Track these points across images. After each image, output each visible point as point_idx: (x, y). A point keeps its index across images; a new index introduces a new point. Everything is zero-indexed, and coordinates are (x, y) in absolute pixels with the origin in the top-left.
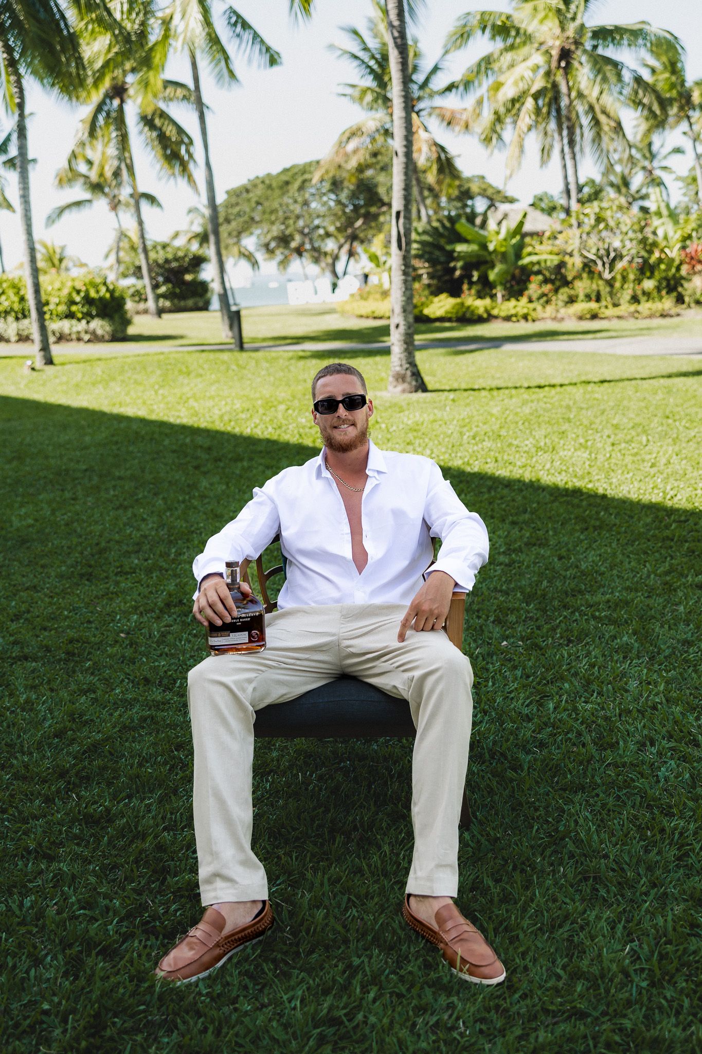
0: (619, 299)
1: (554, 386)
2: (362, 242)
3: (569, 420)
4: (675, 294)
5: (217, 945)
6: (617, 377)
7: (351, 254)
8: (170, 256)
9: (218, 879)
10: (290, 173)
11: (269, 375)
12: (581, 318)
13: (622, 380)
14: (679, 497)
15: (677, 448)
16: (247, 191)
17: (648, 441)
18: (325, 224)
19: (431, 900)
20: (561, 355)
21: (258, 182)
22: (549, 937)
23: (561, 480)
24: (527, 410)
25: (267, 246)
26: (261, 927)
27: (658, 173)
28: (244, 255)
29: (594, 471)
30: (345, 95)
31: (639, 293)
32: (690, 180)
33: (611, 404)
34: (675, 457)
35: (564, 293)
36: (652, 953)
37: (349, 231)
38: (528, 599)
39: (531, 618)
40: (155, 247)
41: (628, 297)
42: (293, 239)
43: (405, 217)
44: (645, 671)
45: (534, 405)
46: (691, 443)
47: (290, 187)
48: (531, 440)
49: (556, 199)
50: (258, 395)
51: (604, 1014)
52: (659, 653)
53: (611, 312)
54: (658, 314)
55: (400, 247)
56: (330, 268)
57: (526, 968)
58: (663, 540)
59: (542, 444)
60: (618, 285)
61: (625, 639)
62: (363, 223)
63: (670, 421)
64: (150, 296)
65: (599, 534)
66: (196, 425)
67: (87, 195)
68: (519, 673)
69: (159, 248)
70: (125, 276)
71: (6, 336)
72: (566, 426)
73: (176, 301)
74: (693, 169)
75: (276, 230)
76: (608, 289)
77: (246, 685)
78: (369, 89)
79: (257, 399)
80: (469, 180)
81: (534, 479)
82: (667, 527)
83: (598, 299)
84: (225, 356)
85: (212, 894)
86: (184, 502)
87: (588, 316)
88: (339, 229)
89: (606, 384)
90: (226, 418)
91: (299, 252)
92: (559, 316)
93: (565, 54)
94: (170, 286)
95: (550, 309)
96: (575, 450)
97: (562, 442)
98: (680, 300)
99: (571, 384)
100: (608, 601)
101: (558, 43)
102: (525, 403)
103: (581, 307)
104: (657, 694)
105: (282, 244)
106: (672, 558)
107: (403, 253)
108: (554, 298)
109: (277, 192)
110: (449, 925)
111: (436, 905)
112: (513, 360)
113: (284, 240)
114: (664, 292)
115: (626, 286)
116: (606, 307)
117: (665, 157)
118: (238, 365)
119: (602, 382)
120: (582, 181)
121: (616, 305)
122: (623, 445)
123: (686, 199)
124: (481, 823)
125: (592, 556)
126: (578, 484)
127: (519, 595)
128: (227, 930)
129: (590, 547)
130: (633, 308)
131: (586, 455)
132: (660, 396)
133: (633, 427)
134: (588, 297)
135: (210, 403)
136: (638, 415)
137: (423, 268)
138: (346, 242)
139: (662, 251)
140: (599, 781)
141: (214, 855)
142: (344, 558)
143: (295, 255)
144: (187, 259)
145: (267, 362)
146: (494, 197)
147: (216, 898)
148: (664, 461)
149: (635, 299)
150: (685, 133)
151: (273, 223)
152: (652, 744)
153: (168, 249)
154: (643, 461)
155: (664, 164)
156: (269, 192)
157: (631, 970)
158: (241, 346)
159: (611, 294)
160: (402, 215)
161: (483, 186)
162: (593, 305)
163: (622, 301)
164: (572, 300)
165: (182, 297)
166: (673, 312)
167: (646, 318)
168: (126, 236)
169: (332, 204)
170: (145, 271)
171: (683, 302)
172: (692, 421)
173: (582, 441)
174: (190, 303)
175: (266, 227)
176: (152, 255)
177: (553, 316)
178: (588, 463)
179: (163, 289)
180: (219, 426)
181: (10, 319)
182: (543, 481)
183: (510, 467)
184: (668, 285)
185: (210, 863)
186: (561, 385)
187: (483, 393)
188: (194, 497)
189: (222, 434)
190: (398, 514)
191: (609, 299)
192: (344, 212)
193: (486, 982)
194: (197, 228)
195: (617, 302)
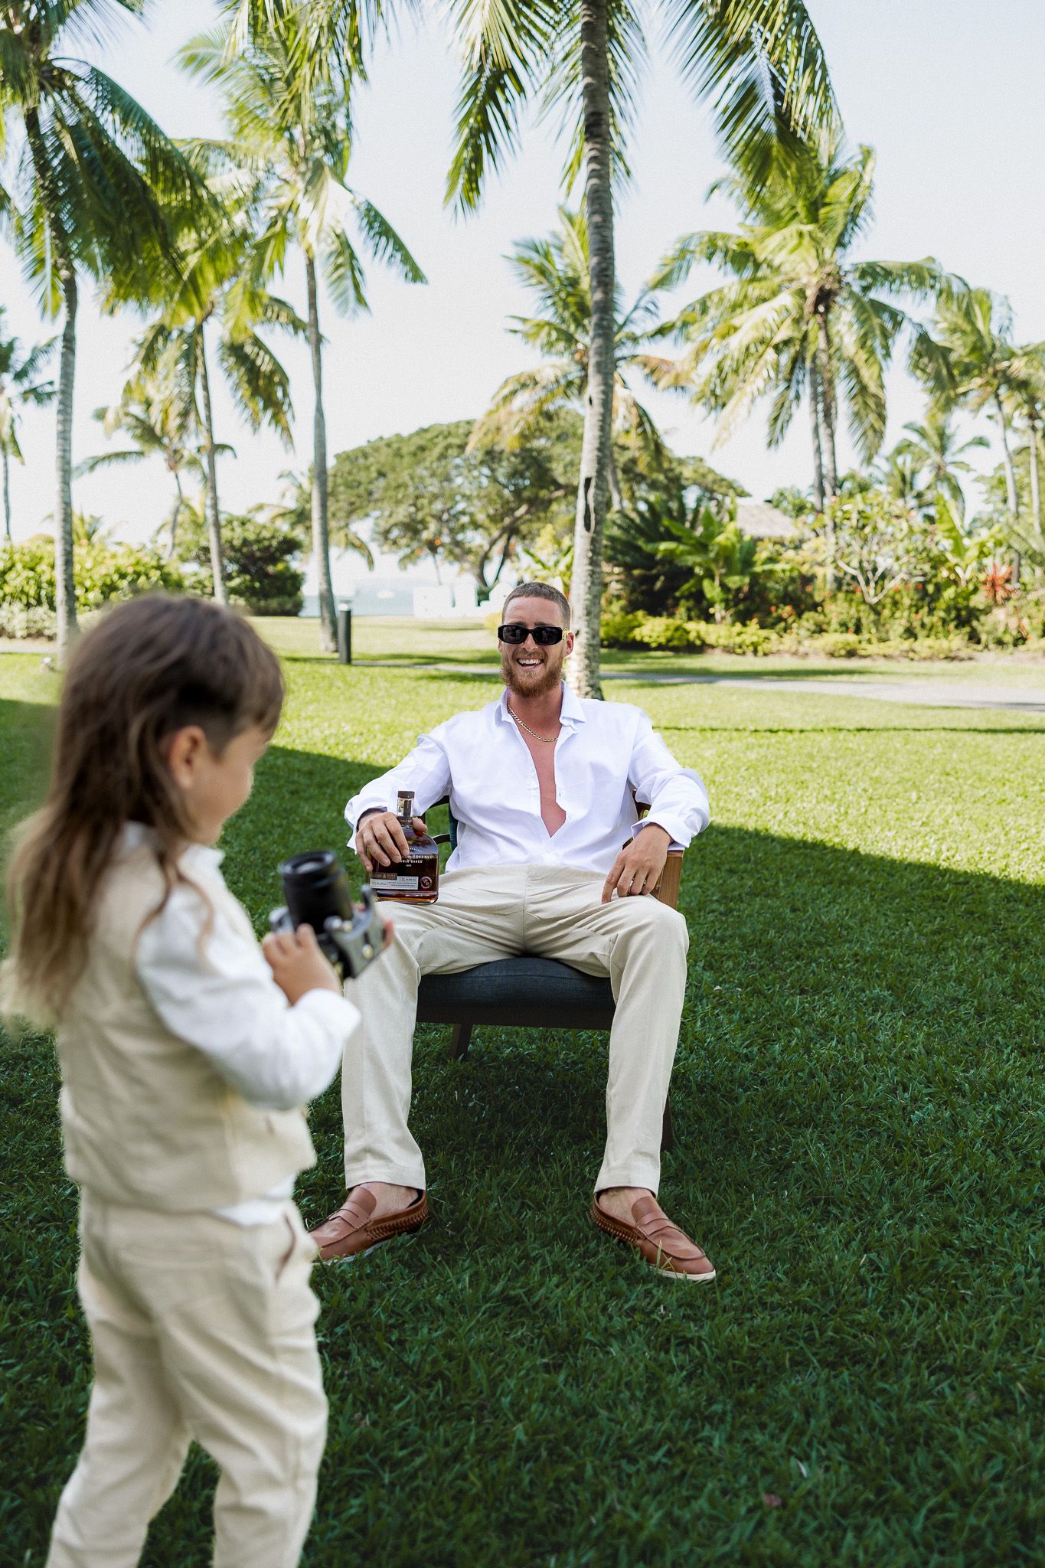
0: (887, 632)
1: (791, 731)
2: (524, 538)
3: (811, 770)
4: (967, 629)
5: (365, 1228)
6: (881, 726)
7: (507, 554)
8: (251, 537)
9: (368, 1155)
10: (429, 436)
11: (389, 696)
12: (832, 655)
13: (887, 730)
14: (958, 858)
15: (958, 807)
16: (366, 456)
17: (919, 798)
18: (471, 509)
19: (627, 1191)
20: (802, 697)
21: (382, 444)
22: (769, 1247)
23: (797, 832)
24: (752, 756)
25: (386, 533)
26: (415, 1218)
27: (951, 470)
28: (354, 545)
29: (843, 826)
30: (515, 332)
31: (917, 624)
32: (995, 482)
33: (870, 755)
34: (955, 817)
35: (810, 619)
36: (893, 1263)
37: (507, 521)
38: (748, 947)
39: (753, 967)
40: (230, 522)
41: (901, 630)
42: (426, 528)
43: (597, 487)
44: (900, 1023)
45: (763, 751)
46: (979, 805)
47: (427, 453)
48: (758, 788)
49: (803, 495)
50: (374, 719)
51: (833, 1312)
52: (918, 1008)
53: (875, 648)
54: (942, 656)
55: (587, 527)
56: (477, 571)
57: (739, 1271)
58: (934, 900)
59: (773, 794)
60: (886, 613)
61: (877, 990)
62: (527, 512)
63: (951, 779)
64: (219, 590)
65: (847, 889)
66: (289, 747)
67: (135, 446)
68: (736, 1017)
69: (235, 524)
70: (183, 559)
71: (9, 628)
72: (807, 776)
73: (254, 600)
74: (1001, 467)
75: (402, 513)
76: (872, 617)
77: (412, 938)
78: (549, 324)
79: (373, 723)
80: (681, 462)
81: (760, 828)
82: (939, 887)
83: (858, 630)
84: (328, 670)
85: (361, 1173)
86: (280, 826)
87: (843, 652)
88: (492, 519)
89: (864, 733)
90: (332, 741)
91: (432, 547)
92: (802, 649)
93: (825, 297)
94: (248, 577)
95: (789, 640)
96: (818, 802)
97: (800, 793)
98: (974, 638)
99: (814, 730)
100: (856, 955)
101: (814, 280)
102: (749, 747)
103: (834, 639)
104: (914, 1045)
105: (409, 535)
106: (943, 918)
107: (591, 534)
108: (795, 625)
109: (407, 460)
110: (647, 1219)
111: (633, 1197)
112: (734, 698)
113: (412, 528)
114: (952, 625)
115: (898, 614)
116: (869, 641)
117: (962, 450)
118: (345, 682)
119: (859, 730)
120: (841, 474)
121: (882, 640)
122: (884, 801)
123: (990, 508)
124: (686, 1146)
125: (835, 910)
126: (820, 836)
127: (737, 942)
128: (377, 1213)
129: (834, 901)
130: (907, 644)
131: (833, 808)
132: (939, 749)
133: (898, 782)
134: (844, 626)
135: (308, 724)
136: (907, 770)
137: (612, 573)
138: (500, 536)
139: (952, 570)
140: (836, 1118)
141: (366, 1126)
142: (529, 815)
143: (427, 551)
144: (274, 543)
145: (386, 680)
146: (715, 487)
147: (366, 1176)
148: (939, 821)
149: (910, 633)
150: (990, 417)
151: (398, 502)
152: (905, 1089)
153: (248, 526)
154: (912, 819)
155: (959, 458)
156: (397, 460)
157: (868, 1278)
158: (349, 660)
159: (876, 623)
160: (593, 483)
161: (702, 471)
162: (851, 637)
163: (891, 634)
164: (820, 630)
165: (264, 594)
166: (962, 654)
167: (925, 659)
168: (188, 506)
169: (485, 482)
170: (214, 555)
171: (978, 642)
172: (980, 779)
173: (828, 793)
174: (274, 603)
175: (387, 508)
176: (226, 533)
177: (794, 649)
178: (834, 817)
179: (235, 582)
180: (325, 750)
181: (18, 606)
182: (772, 832)
183: (730, 815)
184: (958, 617)
185: (360, 1137)
186: (802, 731)
187: (691, 733)
188: (294, 822)
189: (327, 758)
190: (598, 770)
191: (873, 630)
192: (500, 495)
193: (691, 1277)
194: (291, 504)
195: (884, 636)
